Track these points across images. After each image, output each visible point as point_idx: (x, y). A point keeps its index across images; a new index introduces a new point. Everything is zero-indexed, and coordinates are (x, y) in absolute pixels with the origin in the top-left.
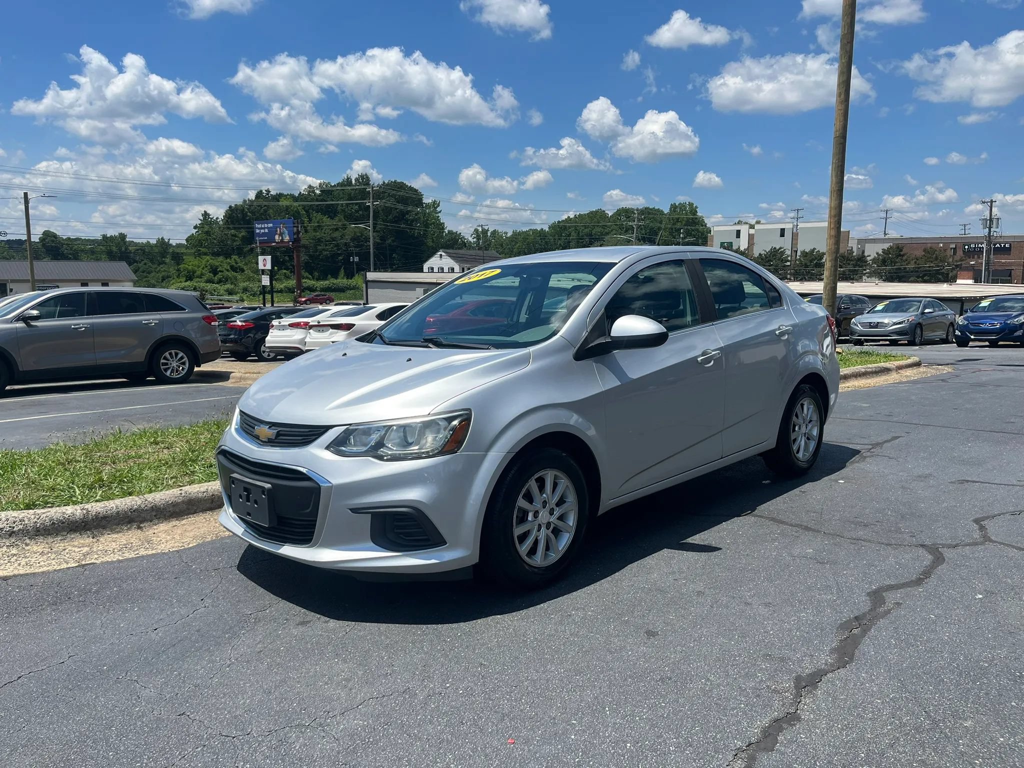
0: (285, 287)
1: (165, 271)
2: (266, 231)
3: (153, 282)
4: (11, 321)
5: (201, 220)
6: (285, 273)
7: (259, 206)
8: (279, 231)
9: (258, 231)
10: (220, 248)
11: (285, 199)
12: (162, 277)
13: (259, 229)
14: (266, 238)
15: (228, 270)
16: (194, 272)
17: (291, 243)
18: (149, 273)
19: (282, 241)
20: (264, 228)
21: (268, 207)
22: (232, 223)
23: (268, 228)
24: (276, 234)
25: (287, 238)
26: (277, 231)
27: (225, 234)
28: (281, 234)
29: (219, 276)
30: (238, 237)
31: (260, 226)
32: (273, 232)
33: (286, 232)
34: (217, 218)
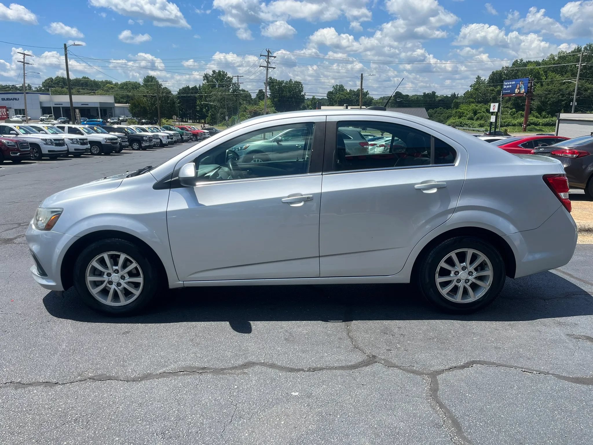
0: (518, 123)
1: (450, 113)
2: (510, 86)
3: (442, 119)
4: (271, 142)
5: (475, 81)
6: (521, 114)
7: (512, 70)
8: (518, 86)
9: (505, 87)
10: (482, 98)
11: (530, 65)
12: (447, 116)
13: (506, 85)
14: (509, 91)
15: (484, 112)
16: (463, 113)
17: (525, 94)
18: (442, 114)
19: (519, 93)
20: (509, 85)
21: (518, 70)
22: (493, 82)
23: (511, 84)
24: (516, 88)
25: (523, 91)
26: (517, 86)
27: (487, 90)
28: (519, 88)
29: (478, 115)
30: (495, 91)
31: (506, 84)
32: (514, 87)
33: (523, 86)
34: (485, 80)
